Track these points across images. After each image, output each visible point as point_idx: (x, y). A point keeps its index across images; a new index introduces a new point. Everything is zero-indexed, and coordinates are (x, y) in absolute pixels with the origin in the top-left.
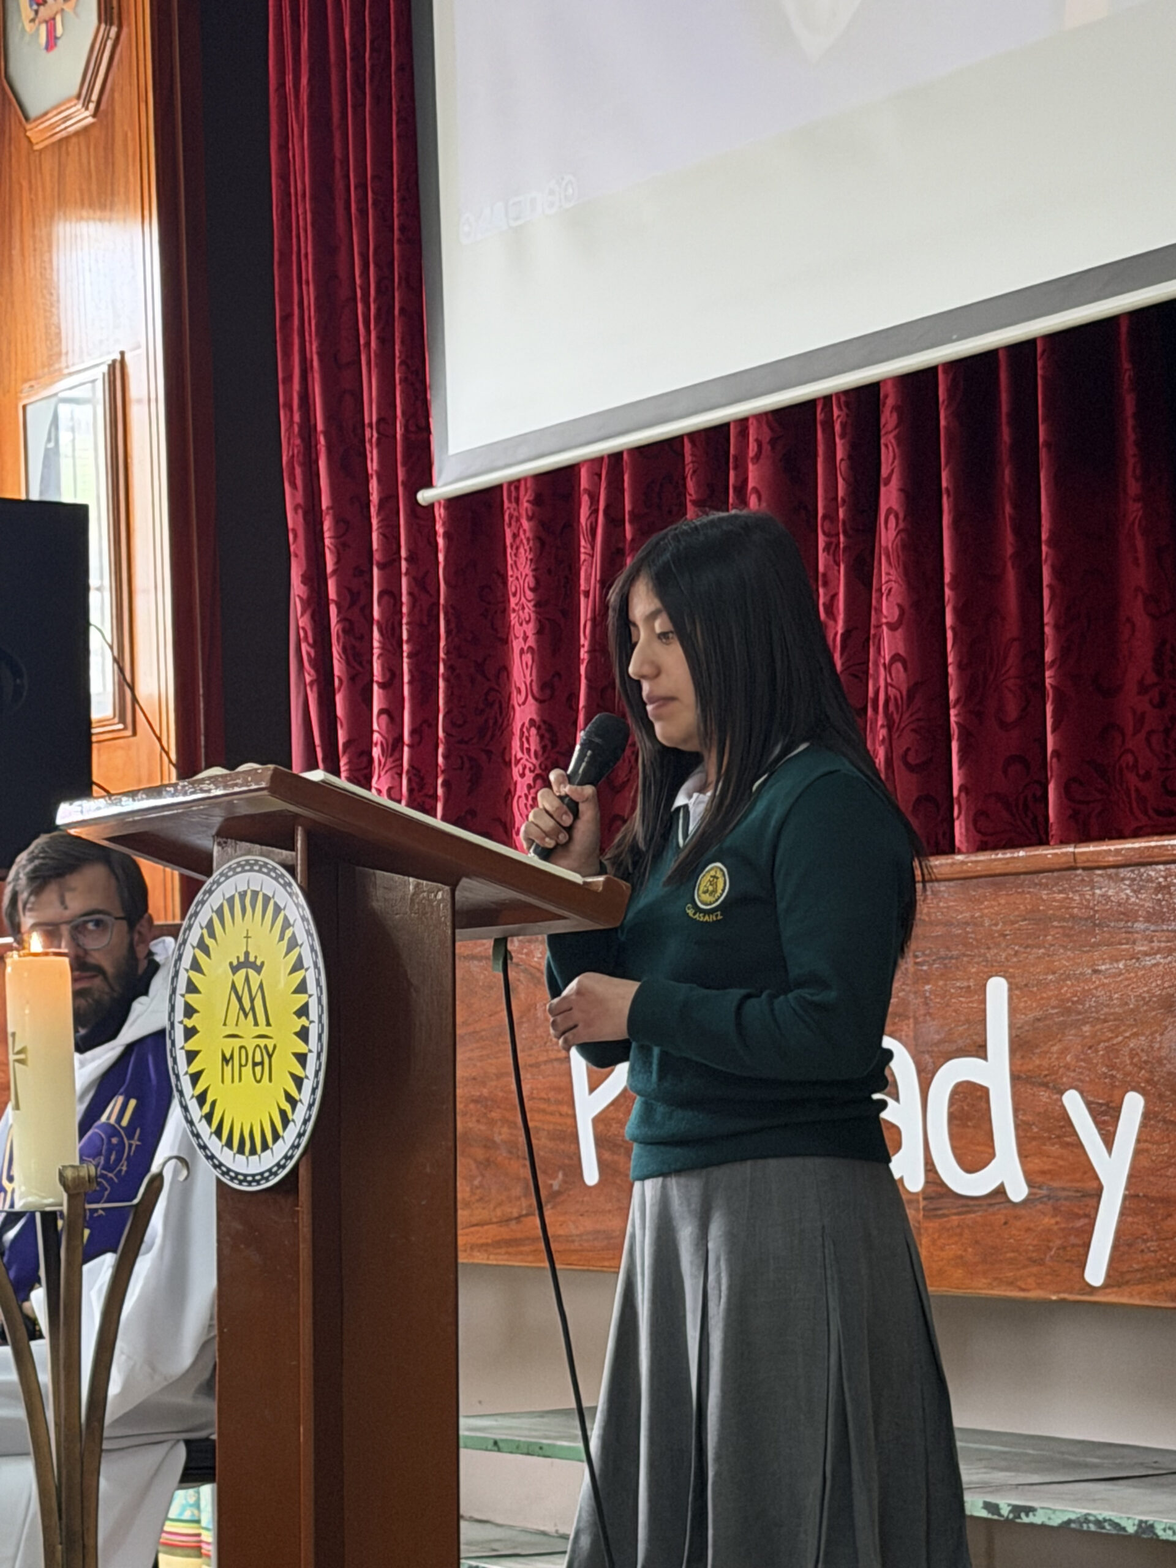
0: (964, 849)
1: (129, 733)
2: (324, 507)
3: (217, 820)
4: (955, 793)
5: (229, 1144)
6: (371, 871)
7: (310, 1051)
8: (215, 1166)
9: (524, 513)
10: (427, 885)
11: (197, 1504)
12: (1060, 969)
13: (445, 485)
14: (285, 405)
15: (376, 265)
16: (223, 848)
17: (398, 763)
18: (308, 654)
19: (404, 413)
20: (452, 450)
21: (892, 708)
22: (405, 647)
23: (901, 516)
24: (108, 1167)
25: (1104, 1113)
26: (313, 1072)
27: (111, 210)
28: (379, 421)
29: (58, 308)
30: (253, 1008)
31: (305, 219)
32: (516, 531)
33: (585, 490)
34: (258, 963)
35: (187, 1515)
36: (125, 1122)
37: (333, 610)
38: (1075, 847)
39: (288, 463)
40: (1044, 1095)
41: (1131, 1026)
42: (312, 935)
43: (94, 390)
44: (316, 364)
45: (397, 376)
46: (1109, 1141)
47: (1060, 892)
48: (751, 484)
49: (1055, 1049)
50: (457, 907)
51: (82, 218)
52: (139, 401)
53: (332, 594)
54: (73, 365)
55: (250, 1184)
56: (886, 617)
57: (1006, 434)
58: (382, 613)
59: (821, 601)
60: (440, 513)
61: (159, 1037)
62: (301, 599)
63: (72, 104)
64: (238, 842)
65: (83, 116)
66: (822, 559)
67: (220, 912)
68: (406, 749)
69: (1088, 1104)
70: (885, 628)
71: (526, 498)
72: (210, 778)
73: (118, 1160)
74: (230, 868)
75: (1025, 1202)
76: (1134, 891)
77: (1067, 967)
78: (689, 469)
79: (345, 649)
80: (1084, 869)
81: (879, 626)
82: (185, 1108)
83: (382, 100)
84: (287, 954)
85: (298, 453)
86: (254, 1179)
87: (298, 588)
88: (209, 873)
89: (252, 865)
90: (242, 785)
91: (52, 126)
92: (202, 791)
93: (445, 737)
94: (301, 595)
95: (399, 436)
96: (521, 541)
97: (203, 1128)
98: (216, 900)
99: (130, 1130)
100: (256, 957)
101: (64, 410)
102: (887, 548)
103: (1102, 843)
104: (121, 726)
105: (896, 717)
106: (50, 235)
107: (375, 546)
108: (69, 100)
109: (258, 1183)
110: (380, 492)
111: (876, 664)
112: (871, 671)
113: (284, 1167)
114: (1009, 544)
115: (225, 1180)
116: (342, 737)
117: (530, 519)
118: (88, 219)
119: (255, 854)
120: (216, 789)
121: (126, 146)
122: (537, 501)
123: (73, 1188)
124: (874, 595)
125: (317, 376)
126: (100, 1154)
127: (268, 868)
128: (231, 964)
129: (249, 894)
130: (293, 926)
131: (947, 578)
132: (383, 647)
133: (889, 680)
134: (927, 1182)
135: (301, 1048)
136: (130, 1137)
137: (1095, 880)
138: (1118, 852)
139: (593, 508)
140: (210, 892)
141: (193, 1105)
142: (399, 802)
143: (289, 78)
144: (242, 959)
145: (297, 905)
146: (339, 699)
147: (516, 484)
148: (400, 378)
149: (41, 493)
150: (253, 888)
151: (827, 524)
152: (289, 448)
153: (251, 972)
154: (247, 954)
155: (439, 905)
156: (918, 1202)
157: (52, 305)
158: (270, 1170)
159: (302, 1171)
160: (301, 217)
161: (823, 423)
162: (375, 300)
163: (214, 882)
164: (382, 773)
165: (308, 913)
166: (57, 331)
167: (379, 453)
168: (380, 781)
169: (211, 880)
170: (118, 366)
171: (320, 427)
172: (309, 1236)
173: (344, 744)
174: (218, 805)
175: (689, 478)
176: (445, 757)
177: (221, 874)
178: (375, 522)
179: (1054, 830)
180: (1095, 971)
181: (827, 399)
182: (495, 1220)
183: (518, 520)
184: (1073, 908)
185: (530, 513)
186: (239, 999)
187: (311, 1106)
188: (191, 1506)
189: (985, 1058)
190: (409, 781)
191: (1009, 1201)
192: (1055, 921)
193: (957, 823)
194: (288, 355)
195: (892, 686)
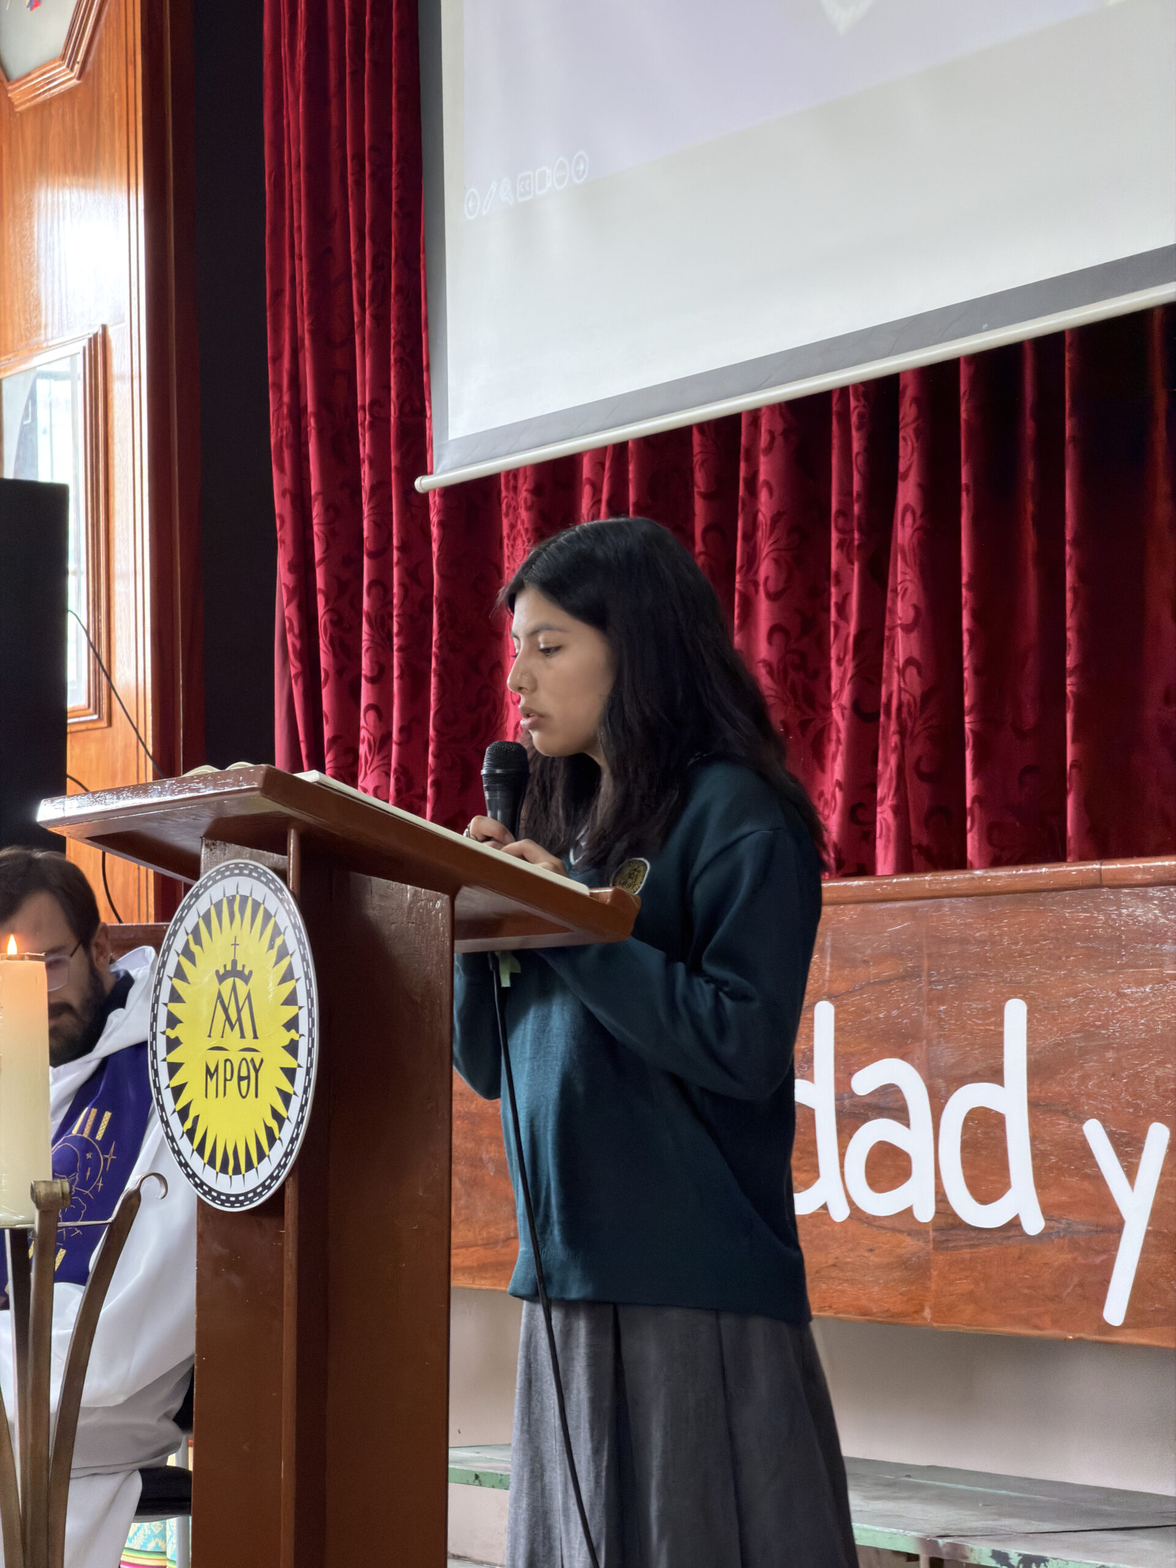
0: (976, 863)
1: (104, 724)
2: (313, 492)
3: (206, 820)
4: (968, 804)
5: (212, 1162)
6: (367, 877)
7: (299, 1066)
8: (196, 1185)
9: (522, 503)
10: (425, 893)
11: (163, 1535)
12: (1082, 992)
13: (443, 472)
14: (274, 384)
15: (373, 240)
16: (211, 850)
17: (385, 761)
18: (294, 646)
19: (398, 396)
20: (453, 435)
21: (905, 715)
22: (395, 640)
23: (918, 513)
24: (84, 1184)
25: (1128, 1144)
26: (302, 1087)
27: (95, 175)
28: (372, 403)
29: (38, 278)
30: (239, 1019)
31: (299, 190)
32: (513, 522)
33: (588, 479)
34: (246, 972)
35: (151, 1547)
36: (99, 1136)
37: (321, 600)
38: (1101, 865)
39: (276, 443)
40: (1063, 1124)
41: (1156, 1053)
42: (303, 944)
43: (73, 364)
44: (307, 342)
45: (392, 357)
46: (1131, 1173)
47: (1085, 911)
48: (762, 477)
49: (1077, 1075)
50: (457, 916)
51: (64, 185)
52: (122, 378)
53: (320, 583)
54: (53, 338)
55: (232, 1205)
56: (900, 619)
57: (1029, 428)
58: (372, 605)
59: (833, 600)
60: (434, 502)
61: (139, 1049)
62: (287, 587)
63: (57, 64)
64: (227, 844)
65: (66, 78)
66: (835, 558)
67: (207, 918)
68: (394, 748)
69: (1111, 1135)
70: (899, 630)
71: (524, 488)
72: (199, 776)
73: (93, 1177)
74: (218, 871)
75: (1040, 1236)
76: (1163, 912)
77: (1091, 989)
78: (697, 459)
79: (331, 642)
80: (1110, 887)
81: (893, 629)
82: (166, 1124)
83: (381, 69)
84: (276, 963)
85: (287, 434)
86: (237, 1199)
87: (284, 577)
88: (196, 876)
89: (241, 869)
90: (233, 785)
91: (34, 88)
92: (191, 790)
93: (436, 736)
94: (287, 583)
95: (392, 419)
96: (519, 531)
97: (184, 1145)
98: (203, 904)
99: (105, 1144)
100: (244, 966)
101: (42, 385)
102: (903, 546)
103: (1130, 860)
104: (95, 717)
105: (910, 724)
106: (30, 201)
107: (366, 534)
108: (54, 61)
109: (242, 1204)
110: (372, 476)
111: (890, 667)
112: (884, 675)
113: (269, 1187)
114: (1030, 541)
115: (207, 1200)
116: (327, 732)
117: (528, 509)
118: (71, 187)
119: (245, 857)
120: (206, 788)
121: (112, 110)
122: (537, 491)
123: (46, 1206)
124: (889, 595)
125: (308, 355)
126: (74, 1170)
127: (258, 872)
128: (217, 972)
129: (238, 898)
130: (284, 934)
131: (965, 579)
132: (372, 639)
133: (902, 685)
134: (937, 1212)
135: (290, 1062)
136: (105, 1151)
137: (1122, 899)
138: (1145, 871)
139: (595, 500)
140: (197, 896)
141: (174, 1120)
142: (387, 801)
143: (285, 41)
144: (229, 968)
145: (288, 912)
146: (326, 693)
147: (513, 474)
148: (395, 359)
149: (16, 472)
150: (242, 892)
151: (841, 520)
152: (277, 431)
153: (239, 982)
154: (234, 963)
155: (437, 914)
156: (927, 1232)
157: (31, 275)
158: (254, 1191)
159: (290, 1193)
160: (294, 189)
161: (839, 414)
162: (371, 276)
163: (201, 886)
164: (369, 772)
165: (299, 921)
166: (36, 303)
167: (372, 438)
168: (368, 778)
169: (198, 884)
170: (99, 340)
171: (310, 408)
172: (294, 1262)
173: (329, 740)
174: (206, 805)
175: (697, 468)
176: (435, 756)
177: (209, 878)
178: (366, 509)
179: (1072, 844)
180: (1121, 995)
181: (844, 391)
182: (480, 1242)
183: (515, 509)
184: (1098, 928)
185: (529, 503)
186: (226, 1010)
187: (298, 1124)
188: (155, 1536)
189: (1002, 1084)
190: (397, 780)
191: (1024, 1234)
192: (1078, 941)
193: (969, 836)
194: (277, 331)
195: (906, 691)
